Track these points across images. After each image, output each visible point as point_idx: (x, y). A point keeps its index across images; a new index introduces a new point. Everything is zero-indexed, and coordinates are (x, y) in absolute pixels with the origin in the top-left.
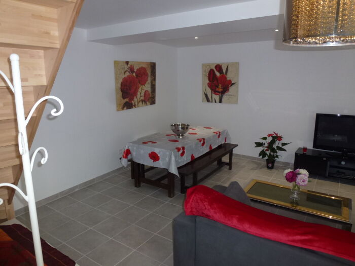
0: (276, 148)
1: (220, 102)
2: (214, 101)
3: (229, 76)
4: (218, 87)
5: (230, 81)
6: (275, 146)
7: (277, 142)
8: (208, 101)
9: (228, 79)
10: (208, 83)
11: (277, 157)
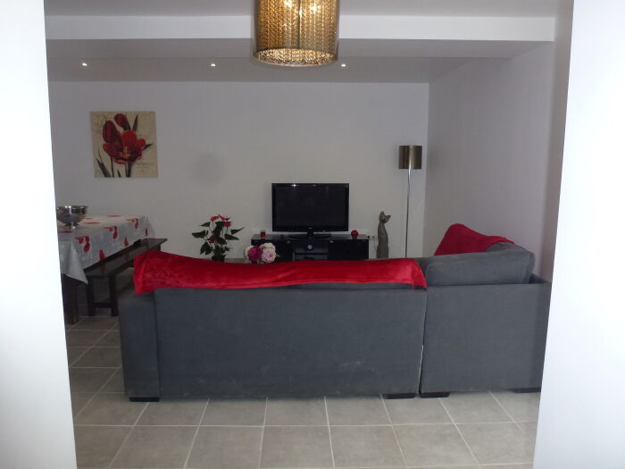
0: (224, 237)
1: (128, 175)
2: (116, 174)
3: (141, 133)
4: (122, 150)
5: (143, 141)
6: (222, 235)
7: (225, 228)
8: (106, 174)
9: (139, 138)
10: (104, 145)
11: (227, 249)
